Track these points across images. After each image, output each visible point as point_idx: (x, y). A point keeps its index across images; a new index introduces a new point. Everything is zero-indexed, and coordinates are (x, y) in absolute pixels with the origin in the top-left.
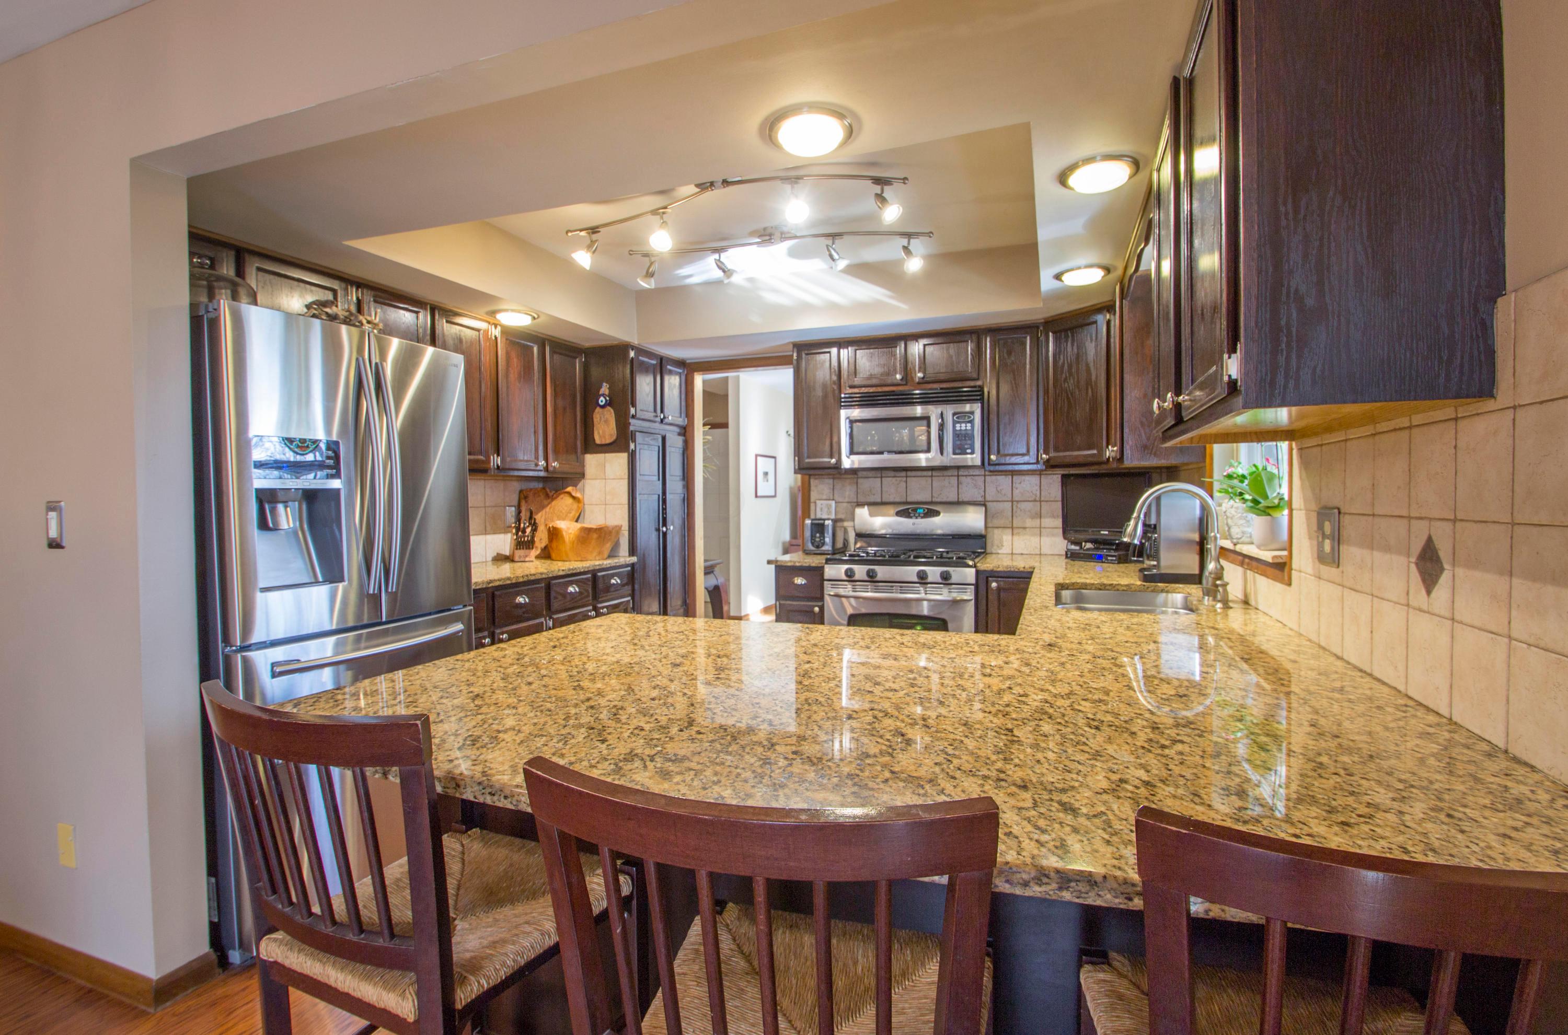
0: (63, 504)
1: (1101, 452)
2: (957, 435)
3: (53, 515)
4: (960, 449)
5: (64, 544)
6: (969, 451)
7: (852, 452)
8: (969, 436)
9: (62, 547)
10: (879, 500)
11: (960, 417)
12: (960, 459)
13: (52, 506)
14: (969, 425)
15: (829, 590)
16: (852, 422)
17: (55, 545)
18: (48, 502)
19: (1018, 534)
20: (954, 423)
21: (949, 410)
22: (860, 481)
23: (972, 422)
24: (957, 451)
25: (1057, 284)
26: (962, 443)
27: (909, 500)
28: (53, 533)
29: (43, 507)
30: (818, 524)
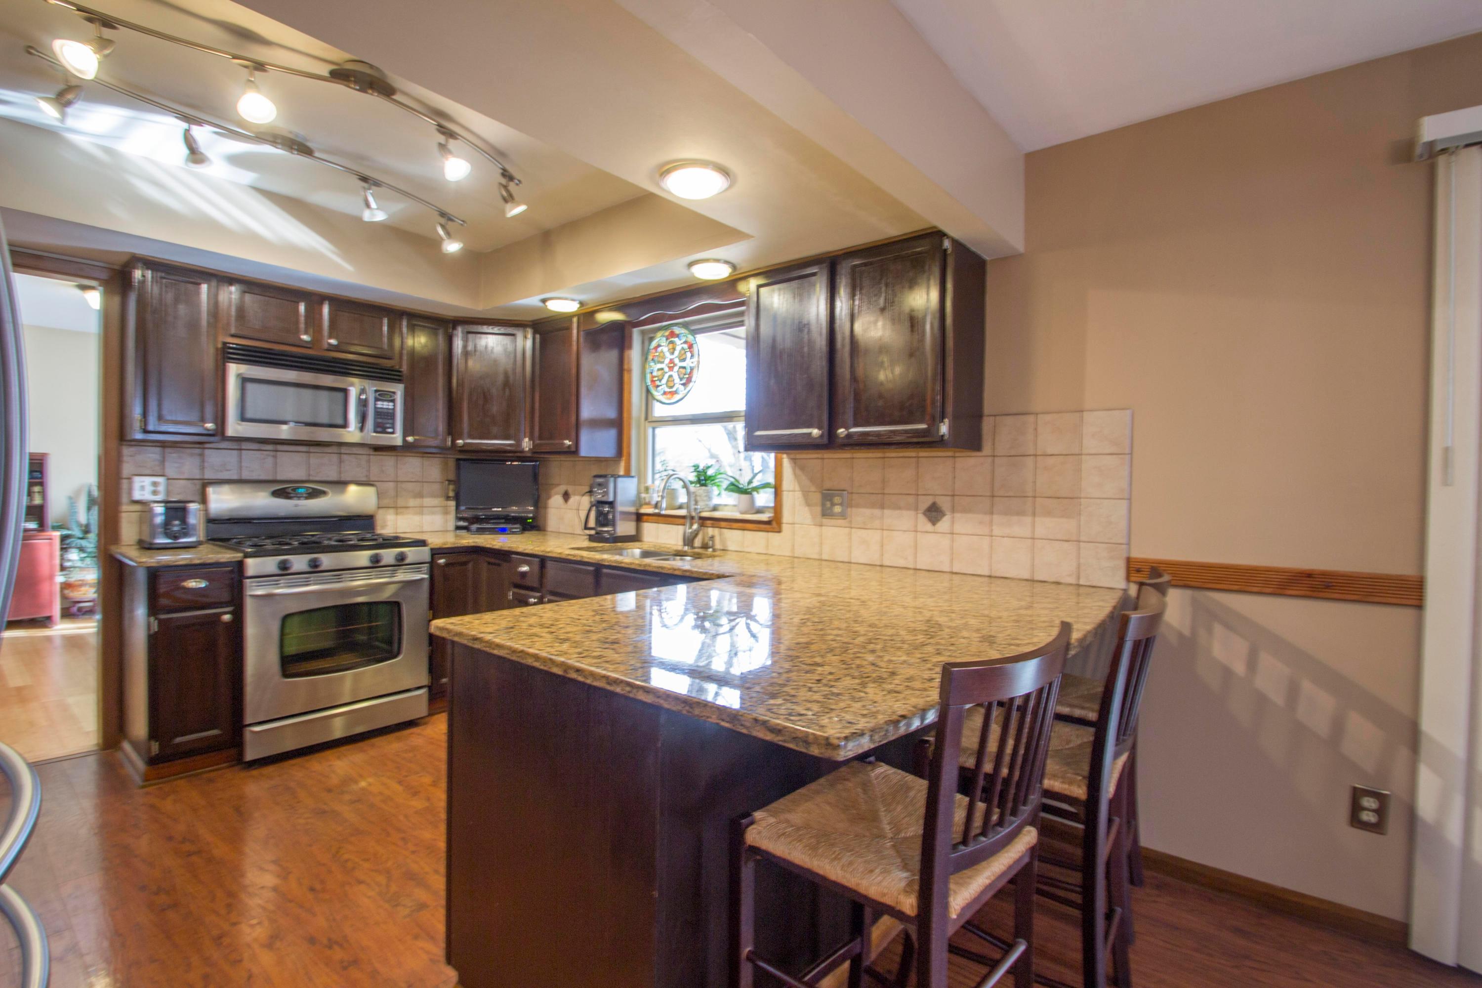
1: (519, 442)
2: (379, 413)
4: (380, 428)
6: (390, 430)
7: (243, 418)
8: (391, 415)
10: (235, 477)
11: (381, 395)
12: (384, 439)
14: (391, 404)
15: (254, 590)
16: (244, 381)
19: (402, 513)
20: (377, 400)
21: (371, 387)
22: (207, 452)
23: (393, 401)
24: (379, 430)
25: (541, 304)
26: (384, 421)
27: (279, 478)
30: (176, 509)
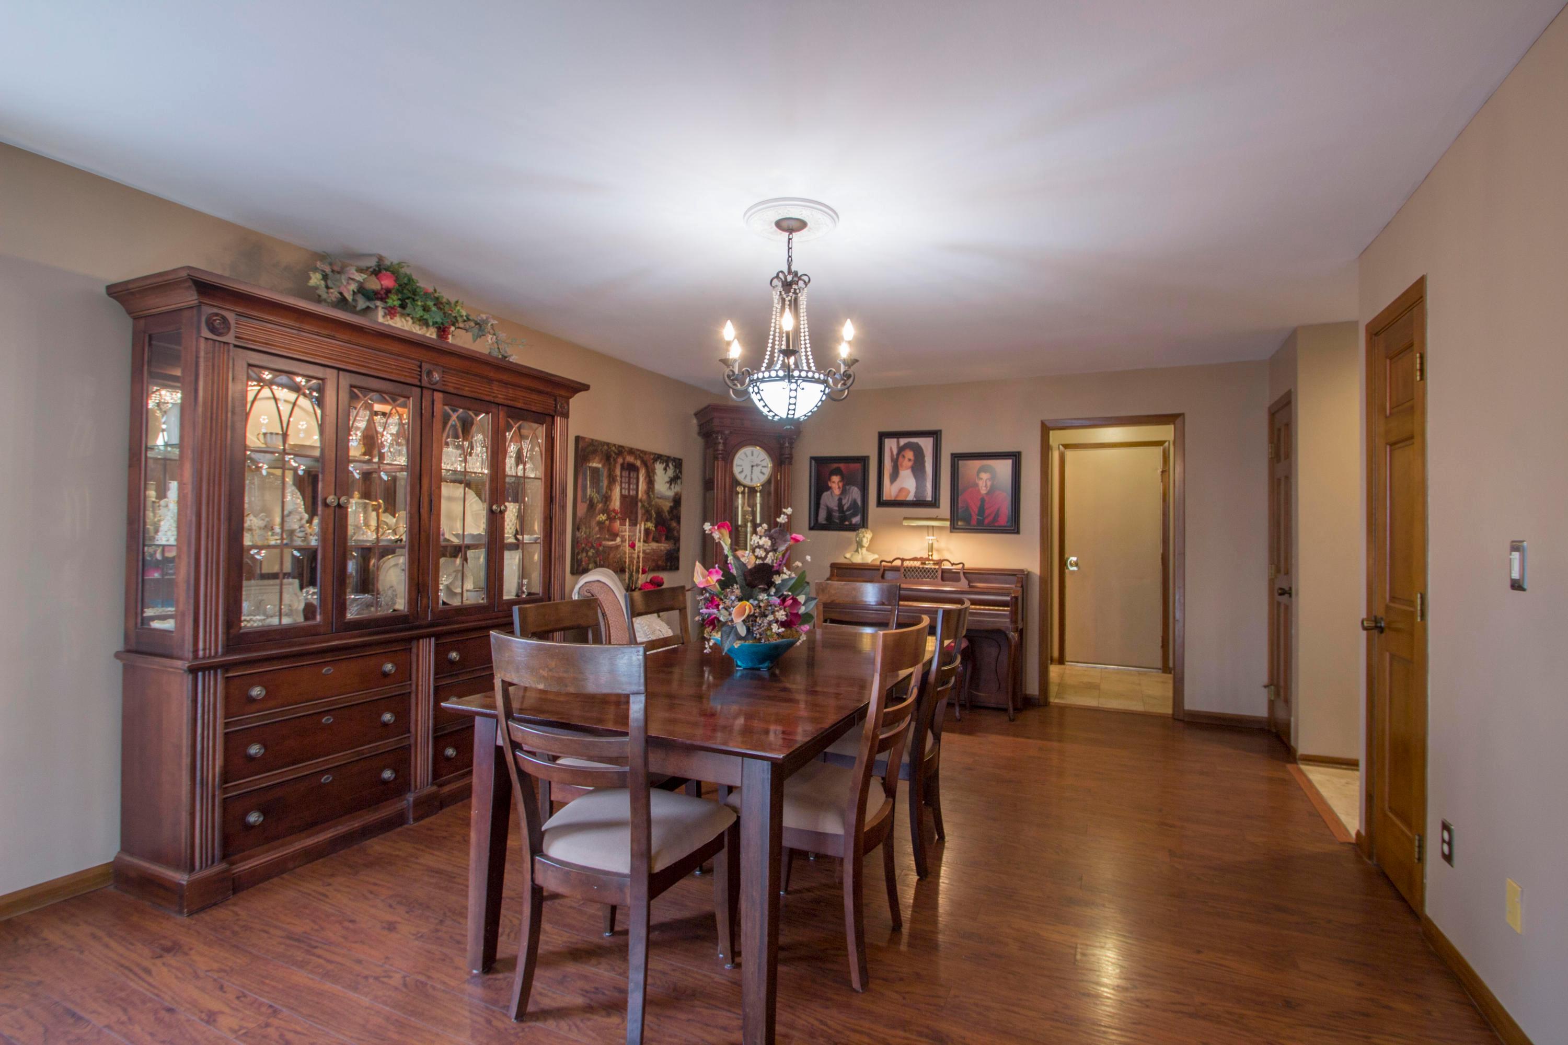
0: (1525, 544)
3: (1516, 555)
5: (1525, 586)
9: (1524, 590)
13: (1516, 547)
17: (1517, 586)
18: (1513, 542)
28: (1516, 575)
29: (1507, 546)
